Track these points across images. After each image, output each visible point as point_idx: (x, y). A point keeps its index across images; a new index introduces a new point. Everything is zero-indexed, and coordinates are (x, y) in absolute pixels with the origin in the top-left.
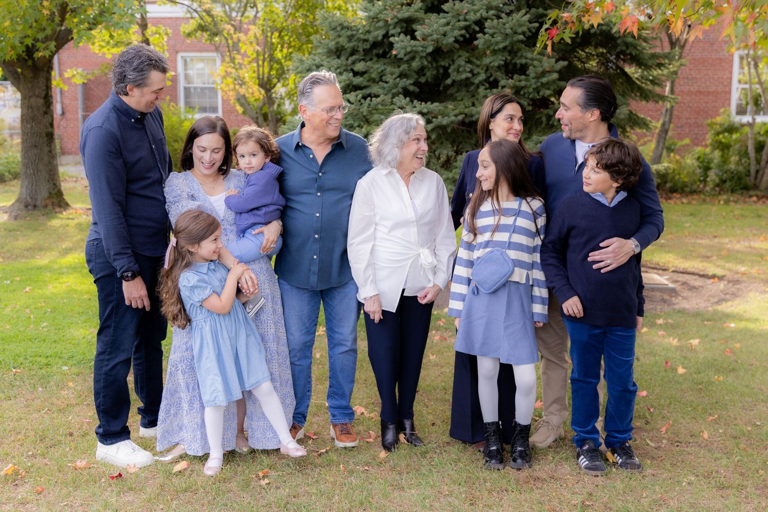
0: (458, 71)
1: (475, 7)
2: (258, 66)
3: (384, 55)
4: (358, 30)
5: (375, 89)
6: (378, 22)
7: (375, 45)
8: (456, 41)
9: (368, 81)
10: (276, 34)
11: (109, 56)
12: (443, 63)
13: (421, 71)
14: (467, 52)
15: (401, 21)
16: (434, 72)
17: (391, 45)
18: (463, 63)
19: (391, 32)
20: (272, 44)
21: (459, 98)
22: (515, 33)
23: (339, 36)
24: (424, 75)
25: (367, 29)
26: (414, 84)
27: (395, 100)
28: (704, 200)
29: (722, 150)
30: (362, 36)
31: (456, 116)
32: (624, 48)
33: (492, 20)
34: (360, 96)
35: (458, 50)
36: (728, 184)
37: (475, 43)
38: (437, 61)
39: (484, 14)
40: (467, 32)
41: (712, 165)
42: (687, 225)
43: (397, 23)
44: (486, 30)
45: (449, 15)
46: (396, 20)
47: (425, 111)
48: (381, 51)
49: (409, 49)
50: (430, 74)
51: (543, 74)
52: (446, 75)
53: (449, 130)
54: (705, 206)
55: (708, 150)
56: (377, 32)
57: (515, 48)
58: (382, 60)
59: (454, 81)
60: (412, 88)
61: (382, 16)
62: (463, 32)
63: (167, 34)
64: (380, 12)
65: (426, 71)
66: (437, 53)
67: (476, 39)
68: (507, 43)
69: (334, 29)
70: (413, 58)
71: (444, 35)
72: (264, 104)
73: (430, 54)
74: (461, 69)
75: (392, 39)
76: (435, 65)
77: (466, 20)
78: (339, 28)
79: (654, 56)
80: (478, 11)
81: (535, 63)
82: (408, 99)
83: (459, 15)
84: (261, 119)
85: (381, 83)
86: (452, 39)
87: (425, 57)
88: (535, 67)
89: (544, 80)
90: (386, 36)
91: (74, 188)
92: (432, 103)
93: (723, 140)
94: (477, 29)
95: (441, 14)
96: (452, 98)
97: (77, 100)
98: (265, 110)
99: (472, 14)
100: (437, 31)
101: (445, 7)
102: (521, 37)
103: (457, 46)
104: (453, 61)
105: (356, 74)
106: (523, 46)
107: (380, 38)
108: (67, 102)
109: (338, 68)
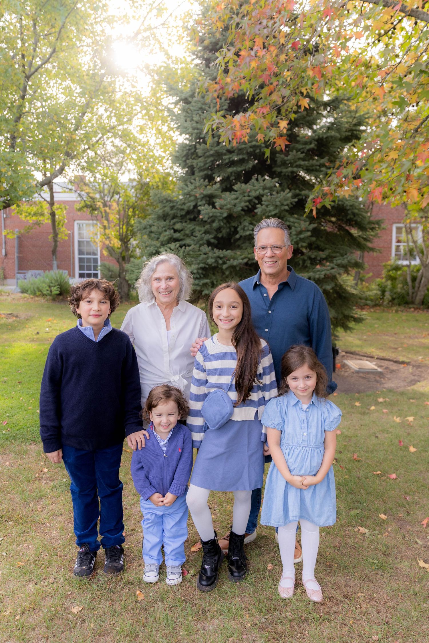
0: (244, 230)
1: (255, 188)
2: (120, 228)
3: (194, 219)
4: (177, 203)
5: (188, 241)
6: (190, 197)
7: (188, 212)
8: (243, 210)
9: (184, 236)
10: (131, 210)
11: (31, 222)
12: (234, 224)
13: (219, 230)
14: (250, 217)
15: (206, 196)
16: (228, 230)
17: (199, 212)
18: (247, 224)
19: (199, 203)
20: (129, 215)
21: (244, 248)
22: (282, 205)
23: (165, 207)
24: (221, 232)
25: (183, 202)
26: (215, 238)
27: (202, 248)
28: (383, 310)
29: (392, 280)
30: (180, 207)
31: (242, 259)
32: (352, 217)
33: (267, 196)
34: (178, 245)
35: (244, 216)
36: (396, 301)
37: (256, 211)
38: (229, 223)
39: (262, 192)
40: (250, 204)
41: (387, 289)
42: (376, 326)
43: (203, 198)
44: (263, 203)
45: (238, 193)
46: (202, 196)
47: (222, 256)
48: (192, 217)
49: (211, 215)
50: (224, 232)
51: (301, 232)
52: (236, 232)
53: (238, 269)
54: (384, 314)
55: (384, 280)
56: (189, 204)
57: (282, 214)
58: (193, 222)
59: (241, 236)
60: (213, 241)
61: (193, 193)
62: (247, 204)
63: (65, 209)
64: (192, 190)
65: (222, 229)
66: (230, 217)
67: (256, 208)
68: (277, 211)
69: (161, 202)
70: (213, 221)
71: (235, 205)
72: (123, 251)
73: (225, 218)
74: (246, 228)
75: (199, 208)
76: (228, 225)
77: (249, 196)
78: (165, 201)
79: (370, 223)
80: (257, 190)
81: (296, 225)
82: (210, 248)
83: (244, 192)
84: (121, 260)
85: (192, 237)
86: (240, 208)
87: (222, 220)
88: (295, 227)
89: (302, 236)
90: (196, 206)
91: (6, 299)
92: (227, 250)
93: (392, 275)
94: (257, 202)
95: (233, 192)
96: (239, 247)
97: (14, 247)
98: (124, 254)
99: (253, 192)
100: (229, 203)
101: (235, 187)
102: (286, 208)
103: (243, 213)
104: (240, 223)
105: (175, 231)
106: (287, 214)
107: (192, 207)
108: (8, 248)
109: (164, 227)
